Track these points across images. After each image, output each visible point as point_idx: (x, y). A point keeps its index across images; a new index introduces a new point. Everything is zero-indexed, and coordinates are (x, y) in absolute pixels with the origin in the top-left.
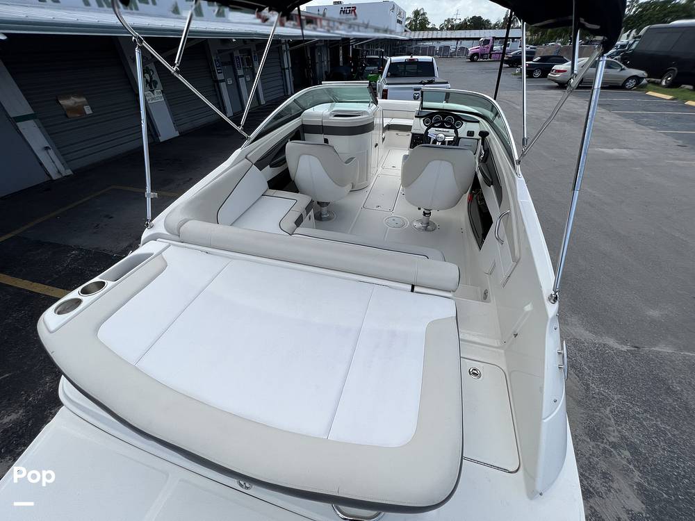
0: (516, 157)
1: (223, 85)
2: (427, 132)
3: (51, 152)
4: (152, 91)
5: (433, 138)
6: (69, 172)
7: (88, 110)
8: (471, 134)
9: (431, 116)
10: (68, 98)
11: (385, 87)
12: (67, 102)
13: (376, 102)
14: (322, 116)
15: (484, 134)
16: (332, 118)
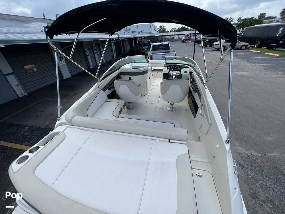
0: (205, 82)
1: (89, 57)
2: (169, 73)
3: (19, 87)
4: (61, 61)
5: (172, 74)
6: (26, 94)
7: (35, 69)
8: (186, 72)
9: (170, 66)
10: (28, 65)
11: (151, 54)
12: (27, 67)
13: (148, 62)
14: (128, 69)
15: (191, 73)
16: (132, 69)
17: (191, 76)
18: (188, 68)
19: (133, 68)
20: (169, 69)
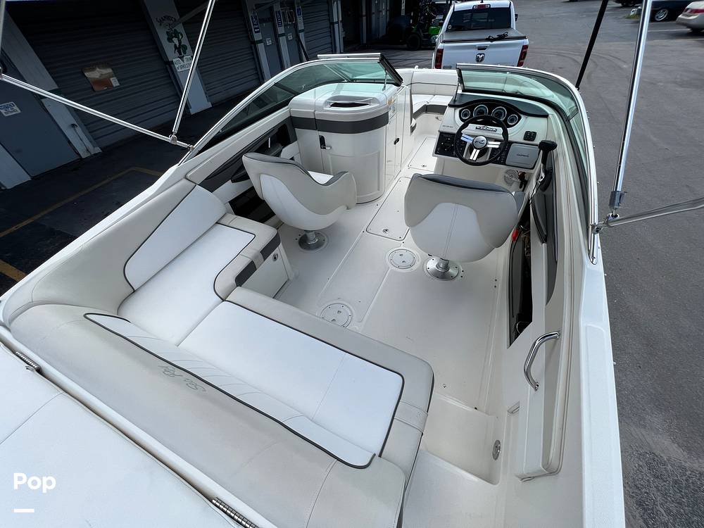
1: (261, 47)
2: (460, 131)
3: (78, 129)
5: (469, 141)
6: (98, 150)
7: (115, 82)
8: (530, 136)
9: (473, 104)
10: (93, 69)
11: (440, 46)
13: (398, 81)
14: (315, 107)
15: (547, 147)
16: (328, 108)
17: (544, 161)
18: (546, 116)
19: (332, 106)
20: (466, 115)
